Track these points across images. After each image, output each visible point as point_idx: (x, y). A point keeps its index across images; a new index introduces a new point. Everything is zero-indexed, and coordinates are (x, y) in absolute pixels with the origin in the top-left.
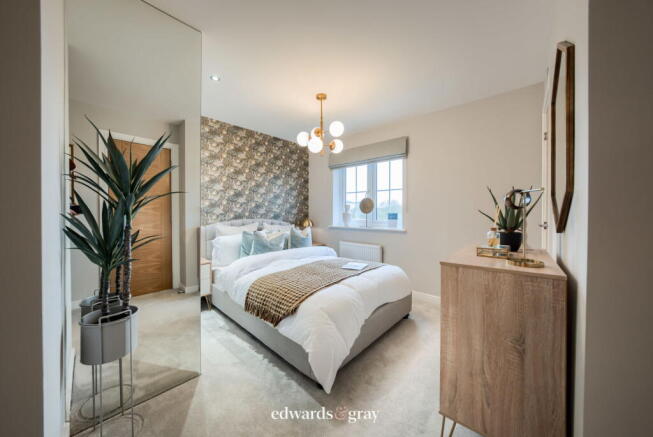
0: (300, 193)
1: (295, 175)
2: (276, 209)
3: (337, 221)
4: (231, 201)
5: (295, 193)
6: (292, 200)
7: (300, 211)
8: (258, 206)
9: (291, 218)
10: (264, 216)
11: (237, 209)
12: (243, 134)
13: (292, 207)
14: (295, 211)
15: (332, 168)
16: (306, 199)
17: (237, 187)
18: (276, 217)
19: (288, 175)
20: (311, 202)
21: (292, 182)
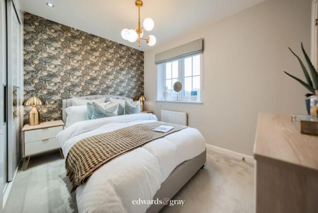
0: (138, 80)
1: (135, 69)
2: (121, 89)
3: (160, 97)
4: (88, 83)
5: (135, 80)
6: (132, 84)
7: (138, 91)
8: (108, 87)
9: (132, 95)
10: (113, 93)
11: (92, 88)
12: (97, 40)
13: (133, 88)
14: (135, 91)
15: (157, 63)
16: (142, 83)
17: (92, 74)
18: (121, 94)
19: (130, 68)
20: (145, 86)
21: (133, 73)
